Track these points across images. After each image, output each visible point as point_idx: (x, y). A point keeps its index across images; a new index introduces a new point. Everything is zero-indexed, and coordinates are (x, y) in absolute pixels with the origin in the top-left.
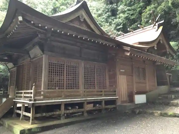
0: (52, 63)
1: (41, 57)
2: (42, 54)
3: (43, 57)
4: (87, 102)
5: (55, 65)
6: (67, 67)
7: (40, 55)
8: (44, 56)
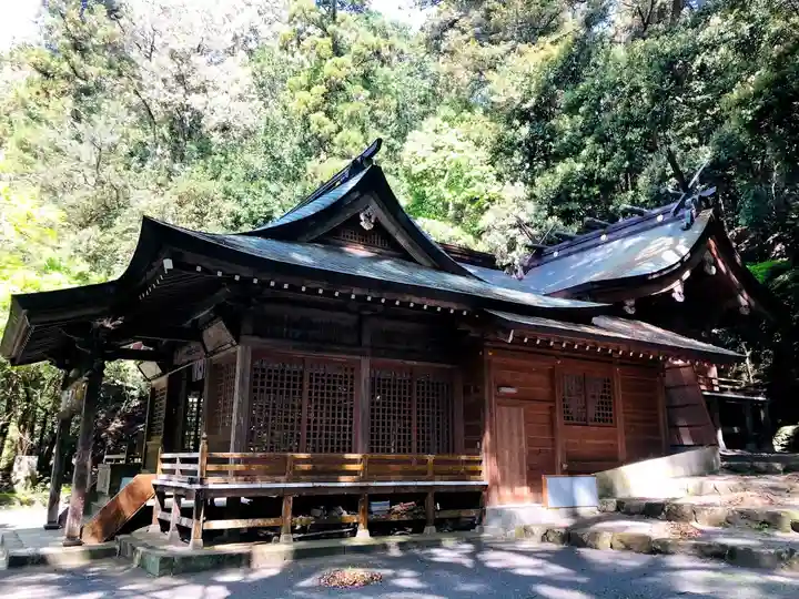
0: (263, 370)
1: (232, 350)
2: (234, 342)
3: (235, 353)
4: (369, 495)
5: (273, 374)
6: (311, 380)
7: (229, 345)
8: (239, 348)
